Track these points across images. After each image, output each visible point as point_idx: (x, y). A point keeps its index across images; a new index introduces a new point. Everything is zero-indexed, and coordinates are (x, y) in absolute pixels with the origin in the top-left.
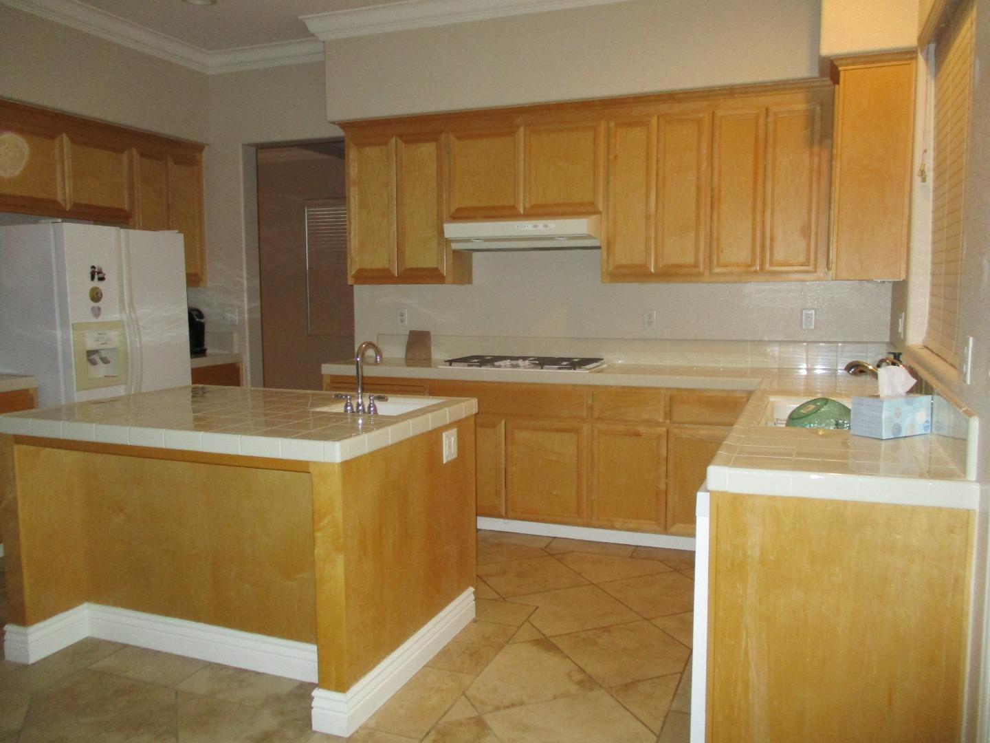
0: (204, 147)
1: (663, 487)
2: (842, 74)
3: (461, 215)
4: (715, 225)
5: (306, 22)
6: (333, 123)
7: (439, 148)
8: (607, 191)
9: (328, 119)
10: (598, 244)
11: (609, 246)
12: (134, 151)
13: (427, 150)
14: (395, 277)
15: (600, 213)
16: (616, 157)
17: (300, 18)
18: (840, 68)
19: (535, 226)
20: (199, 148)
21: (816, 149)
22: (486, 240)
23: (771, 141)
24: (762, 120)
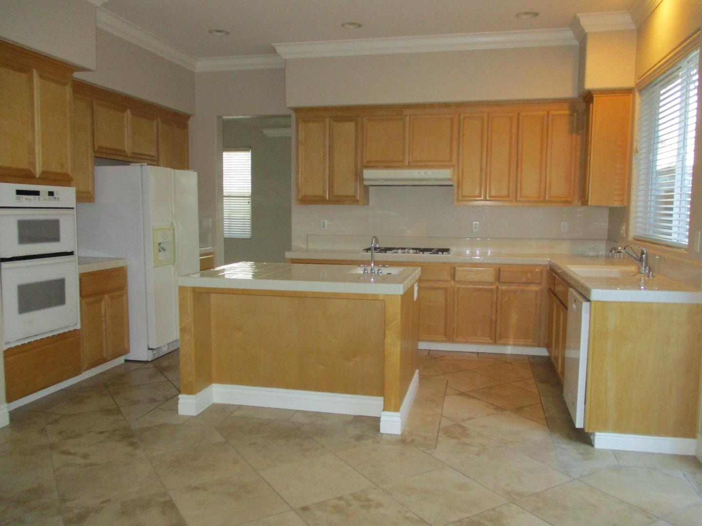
0: (190, 117)
1: (494, 318)
2: (595, 98)
3: (370, 166)
4: (519, 174)
5: (276, 48)
6: (289, 108)
7: (356, 125)
8: (458, 154)
9: (288, 105)
10: (452, 184)
11: (458, 184)
12: (159, 120)
13: (350, 126)
14: (327, 200)
15: (453, 166)
16: (463, 135)
17: (272, 44)
18: (594, 96)
19: (419, 173)
20: (187, 117)
21: (574, 135)
22: (387, 180)
23: (550, 129)
24: (546, 118)
